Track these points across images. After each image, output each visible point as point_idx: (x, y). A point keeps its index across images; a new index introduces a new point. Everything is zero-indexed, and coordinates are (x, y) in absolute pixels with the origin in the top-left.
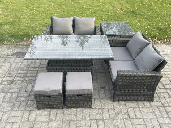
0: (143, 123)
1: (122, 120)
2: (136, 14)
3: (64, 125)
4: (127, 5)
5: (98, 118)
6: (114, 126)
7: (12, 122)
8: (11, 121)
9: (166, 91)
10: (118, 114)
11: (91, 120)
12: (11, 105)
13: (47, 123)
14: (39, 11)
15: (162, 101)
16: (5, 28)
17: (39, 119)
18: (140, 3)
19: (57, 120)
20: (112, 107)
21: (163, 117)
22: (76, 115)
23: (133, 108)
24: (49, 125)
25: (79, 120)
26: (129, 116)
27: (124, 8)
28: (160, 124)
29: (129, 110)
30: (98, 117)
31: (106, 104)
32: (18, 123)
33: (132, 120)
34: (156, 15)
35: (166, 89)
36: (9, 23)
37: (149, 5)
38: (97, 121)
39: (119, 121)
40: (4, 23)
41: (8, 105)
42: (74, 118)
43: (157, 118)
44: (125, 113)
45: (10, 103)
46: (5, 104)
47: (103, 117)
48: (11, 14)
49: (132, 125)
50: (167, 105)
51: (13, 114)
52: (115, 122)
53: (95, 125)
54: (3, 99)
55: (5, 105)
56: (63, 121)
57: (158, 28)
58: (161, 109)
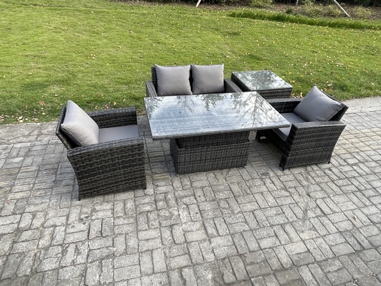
0: (345, 217)
1: (316, 219)
2: (258, 59)
3: (236, 241)
4: (239, 46)
5: (282, 222)
6: (309, 230)
7: (148, 250)
8: (145, 249)
9: (352, 169)
10: (306, 210)
11: (272, 226)
12: (132, 220)
13: (208, 242)
14: (102, 59)
15: (354, 183)
16: (53, 91)
17: (190, 237)
18: (257, 43)
19: (221, 234)
20: (293, 202)
21: (366, 205)
22: (246, 222)
23: (322, 198)
24: (213, 244)
25: (255, 229)
26: (322, 211)
27: (235, 50)
28: (367, 216)
29: (318, 202)
30: (281, 220)
31: (282, 198)
32: (159, 250)
33: (328, 216)
34: (286, 60)
35: (352, 165)
36: (57, 81)
37: (270, 46)
38: (282, 226)
39: (312, 221)
40: (47, 81)
41: (126, 222)
42: (247, 228)
43: (359, 208)
44: (315, 208)
45: (128, 218)
46: (120, 221)
47: (287, 219)
48: (53, 67)
49: (333, 224)
50: (363, 188)
51: (142, 235)
52: (308, 222)
53: (282, 232)
54: (113, 213)
55: (120, 223)
56: (232, 235)
57: (298, 78)
58: (358, 194)
